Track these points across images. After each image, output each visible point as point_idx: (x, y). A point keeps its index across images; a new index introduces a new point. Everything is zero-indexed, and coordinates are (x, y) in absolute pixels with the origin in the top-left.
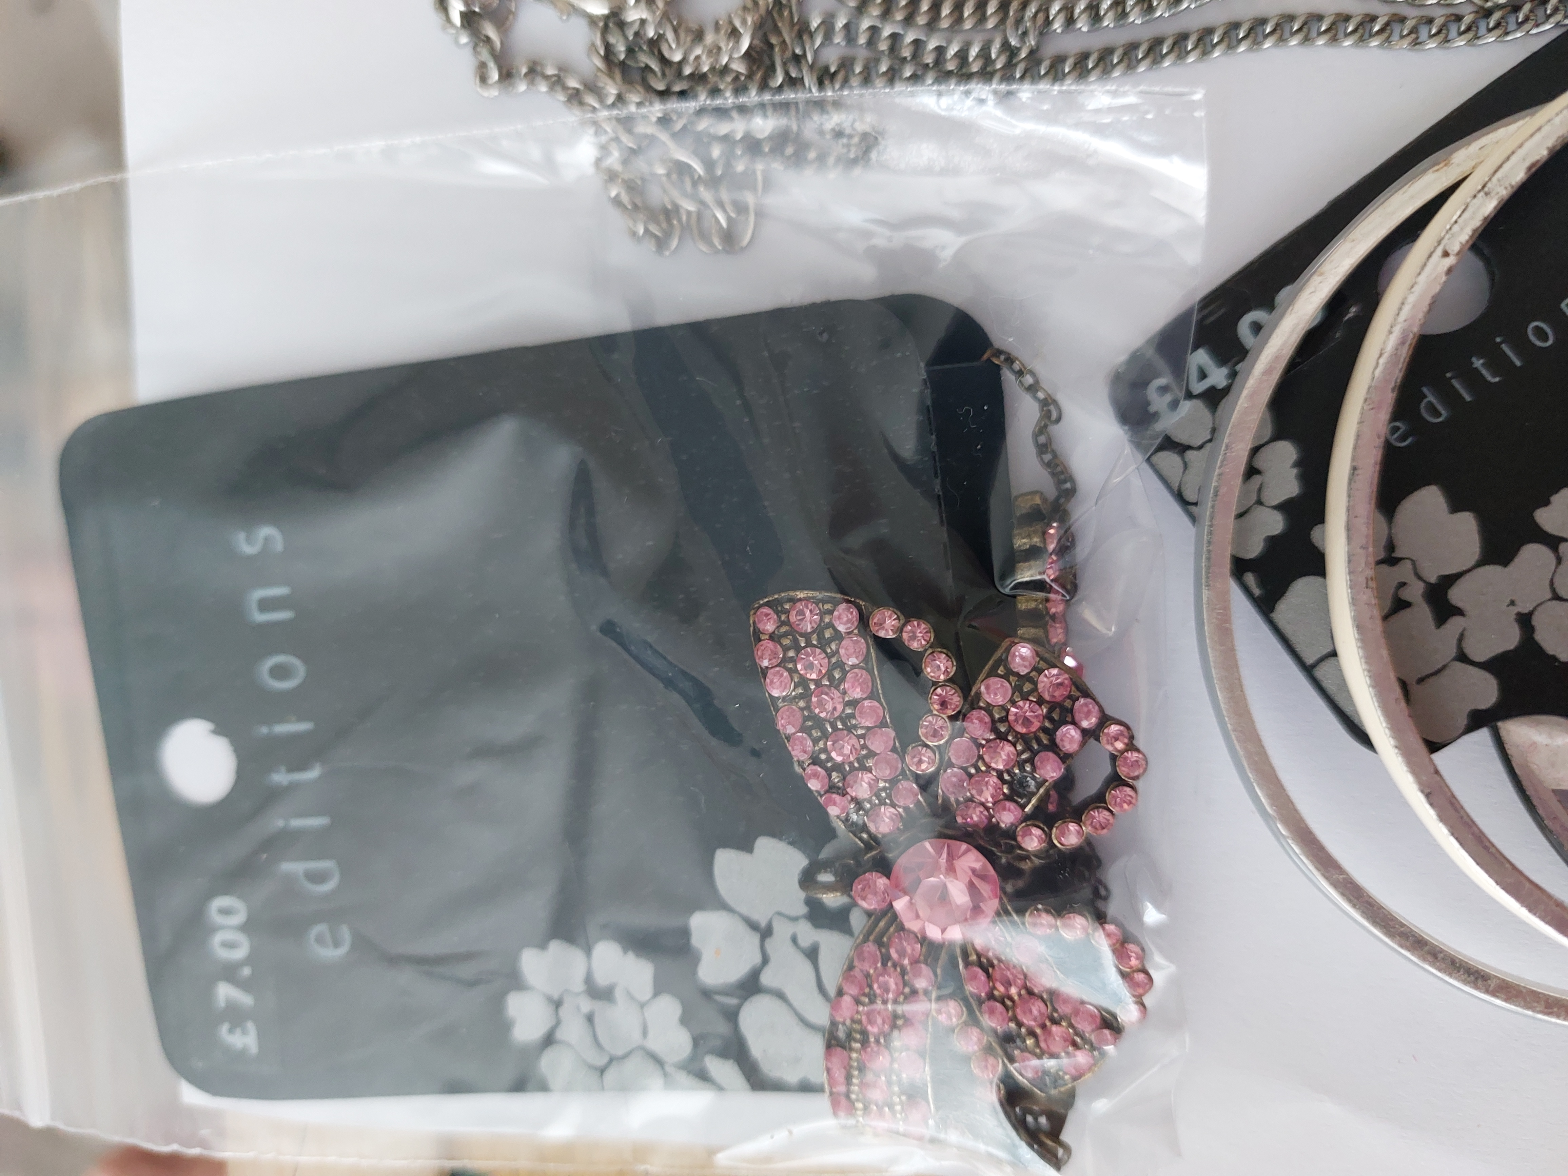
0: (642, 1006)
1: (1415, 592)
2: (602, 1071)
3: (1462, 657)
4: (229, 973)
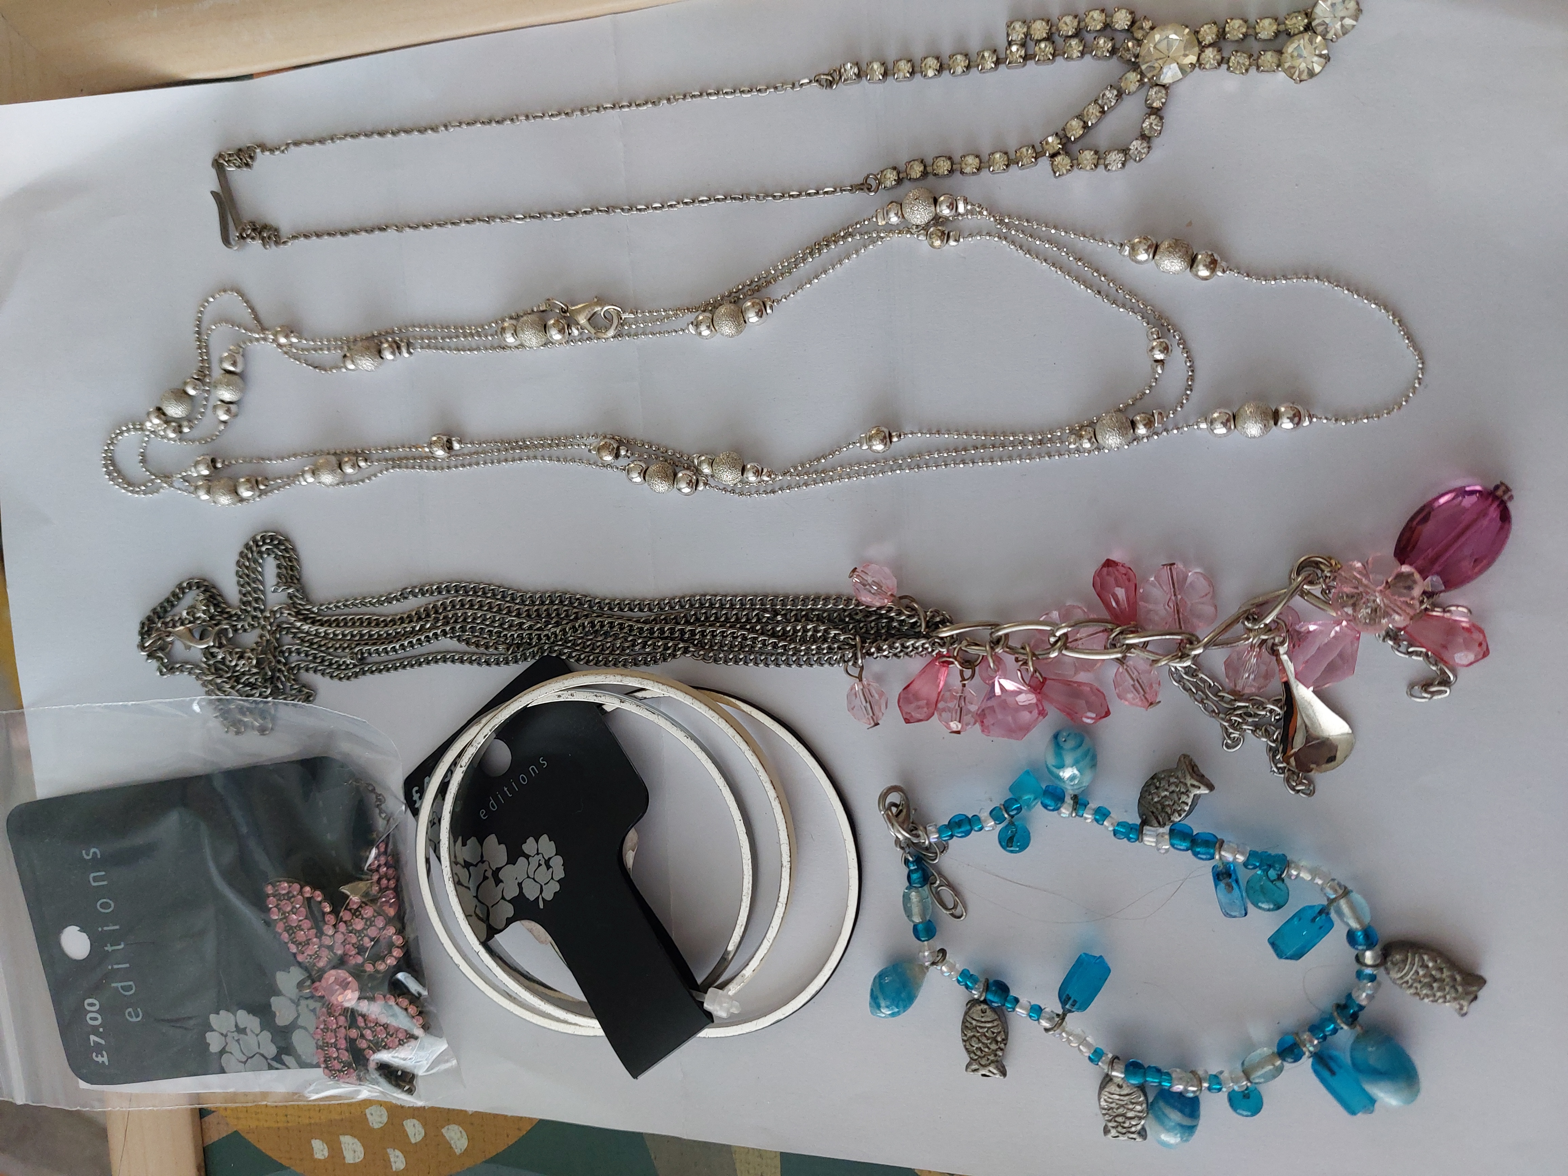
0: (257, 1035)
1: (489, 874)
2: (245, 1063)
3: (503, 898)
4: (95, 1030)
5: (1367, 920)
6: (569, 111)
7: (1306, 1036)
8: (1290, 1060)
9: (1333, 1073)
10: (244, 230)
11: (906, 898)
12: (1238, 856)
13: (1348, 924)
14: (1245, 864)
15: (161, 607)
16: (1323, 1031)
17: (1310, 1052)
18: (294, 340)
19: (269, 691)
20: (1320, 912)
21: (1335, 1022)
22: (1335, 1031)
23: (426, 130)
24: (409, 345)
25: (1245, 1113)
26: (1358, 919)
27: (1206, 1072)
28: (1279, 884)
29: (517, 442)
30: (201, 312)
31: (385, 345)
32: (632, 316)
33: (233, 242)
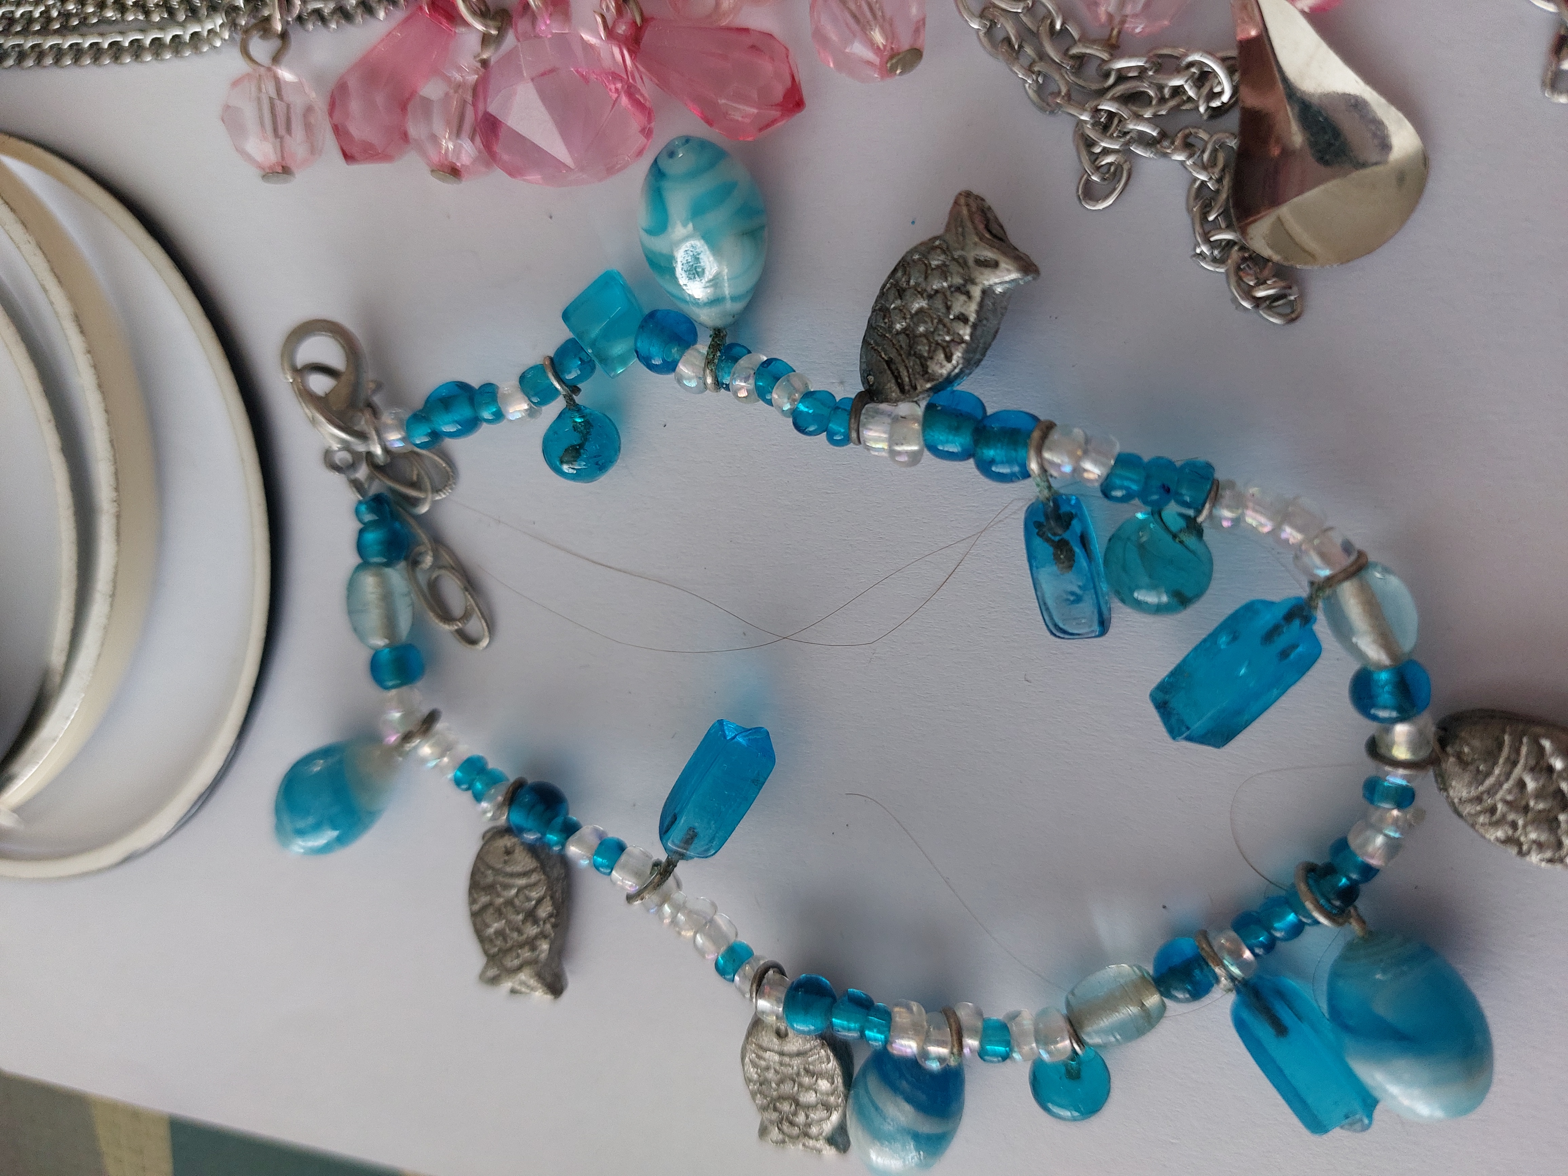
5: (1408, 643)
7: (1223, 940)
8: (1180, 995)
9: (1281, 1029)
11: (352, 587)
12: (1088, 465)
13: (1355, 651)
14: (1106, 489)
16: (1269, 929)
17: (1232, 978)
20: (1289, 617)
21: (1298, 908)
22: (1297, 930)
25: (1067, 1114)
26: (1386, 640)
27: (979, 1014)
28: (1190, 540)
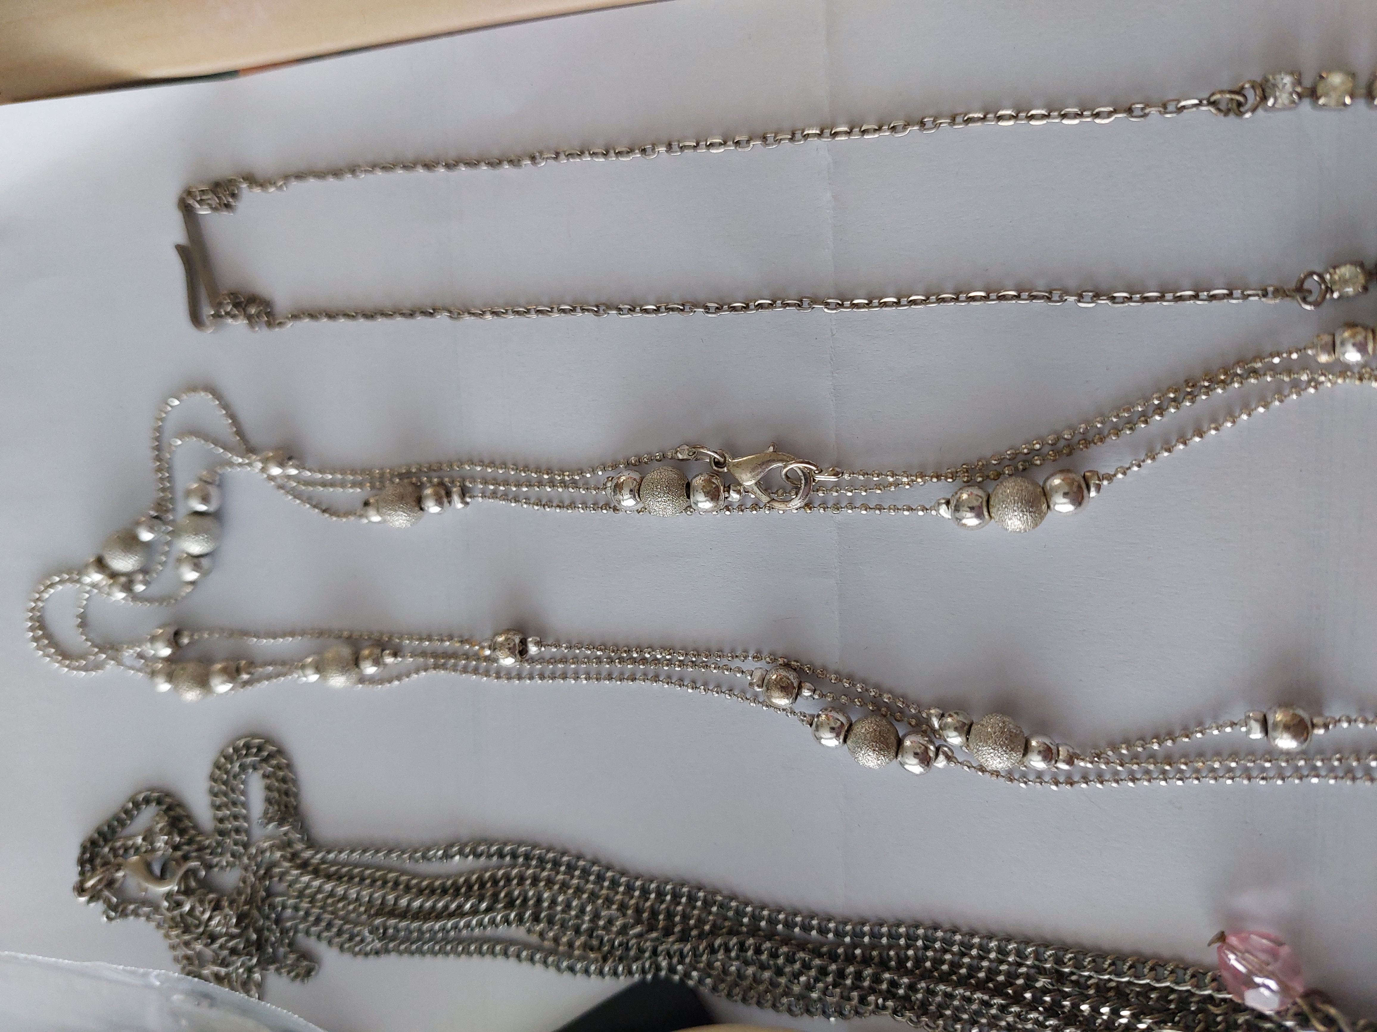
6: (744, 138)
10: (220, 305)
15: (109, 826)
18: (293, 472)
19: (255, 960)
23: (500, 163)
24: (464, 493)
29: (629, 651)
30: (162, 419)
31: (428, 491)
32: (833, 479)
33: (207, 321)
